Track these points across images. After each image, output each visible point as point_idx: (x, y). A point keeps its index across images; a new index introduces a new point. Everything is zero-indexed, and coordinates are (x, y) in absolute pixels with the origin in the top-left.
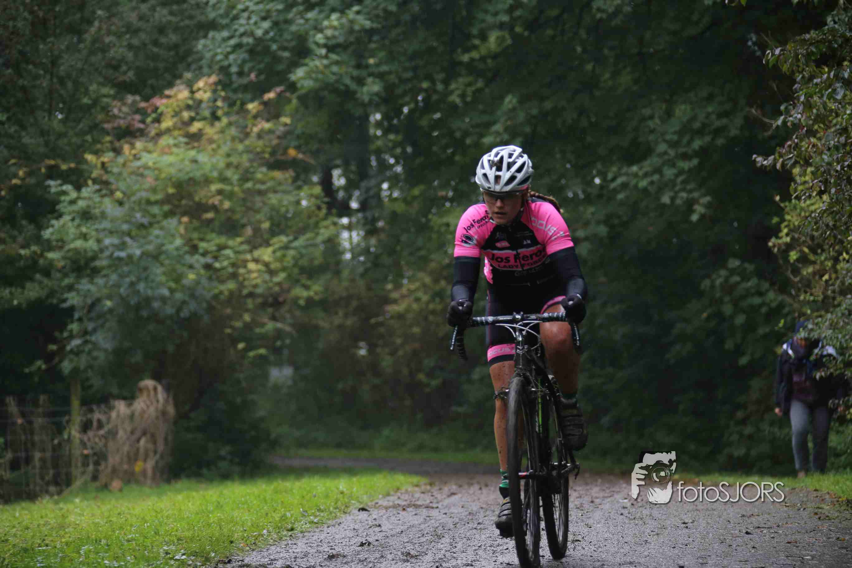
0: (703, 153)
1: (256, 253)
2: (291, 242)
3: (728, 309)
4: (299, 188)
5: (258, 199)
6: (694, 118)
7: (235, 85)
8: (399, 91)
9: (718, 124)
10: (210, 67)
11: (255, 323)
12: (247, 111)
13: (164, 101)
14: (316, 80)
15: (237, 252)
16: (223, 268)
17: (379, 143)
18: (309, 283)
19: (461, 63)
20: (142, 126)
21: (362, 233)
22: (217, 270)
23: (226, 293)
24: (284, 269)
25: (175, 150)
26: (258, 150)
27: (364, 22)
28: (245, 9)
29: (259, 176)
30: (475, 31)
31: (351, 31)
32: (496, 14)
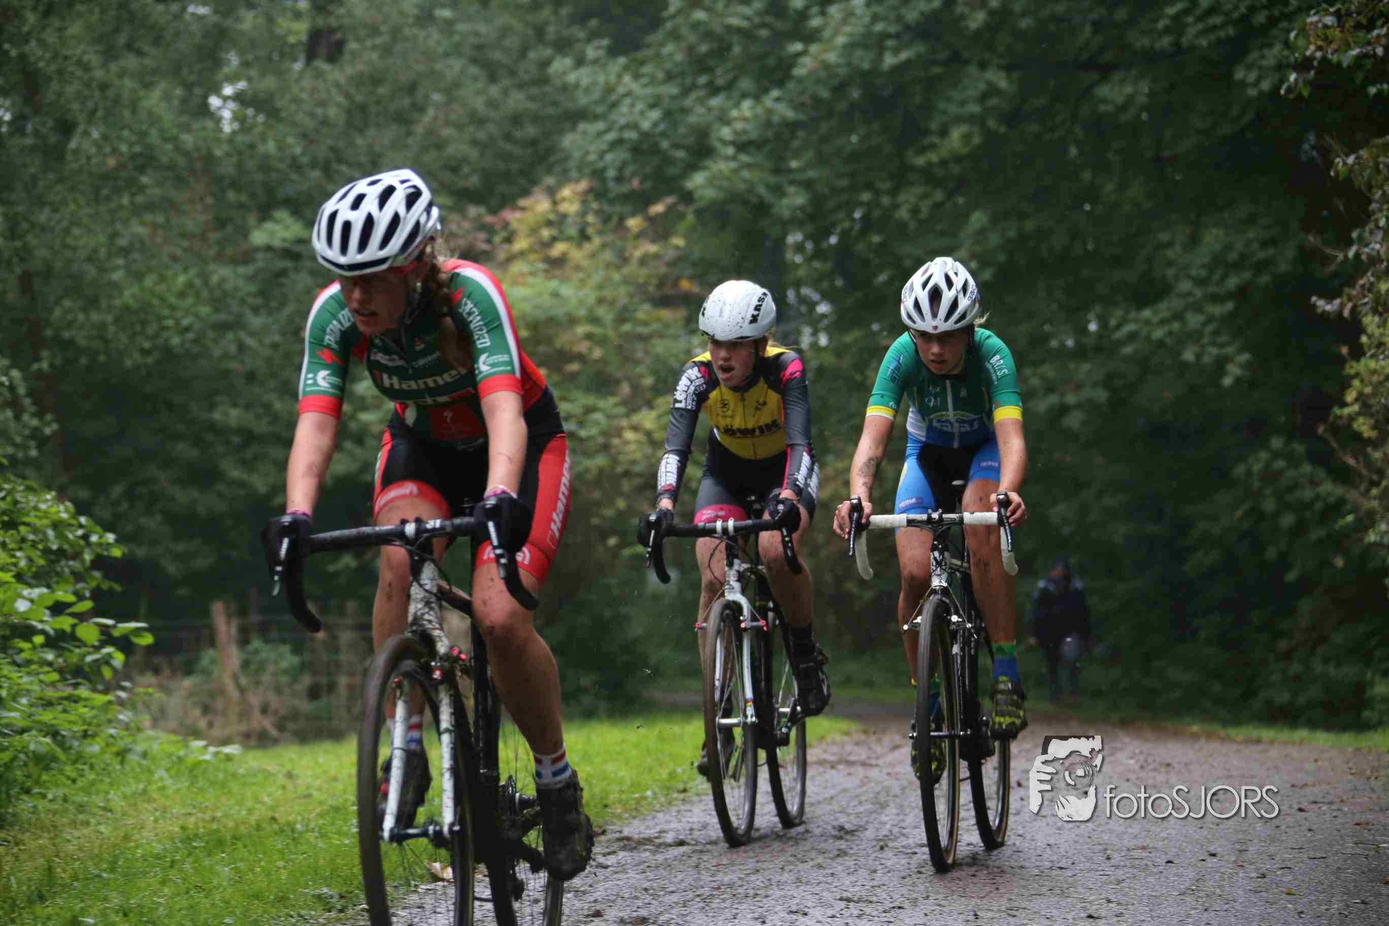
0: (1241, 294)
1: (636, 418)
3: (1269, 505)
5: (639, 347)
6: (1228, 247)
7: (612, 195)
8: (831, 204)
9: (1262, 255)
10: (580, 169)
11: (629, 512)
12: (627, 229)
13: (518, 215)
14: (719, 188)
15: (610, 417)
16: (590, 438)
17: (801, 273)
19: (913, 168)
20: (486, 247)
22: (582, 440)
23: (595, 472)
25: (530, 280)
26: (641, 281)
27: (786, 112)
28: (628, 94)
29: (641, 315)
30: (934, 125)
31: (768, 124)
32: (963, 103)
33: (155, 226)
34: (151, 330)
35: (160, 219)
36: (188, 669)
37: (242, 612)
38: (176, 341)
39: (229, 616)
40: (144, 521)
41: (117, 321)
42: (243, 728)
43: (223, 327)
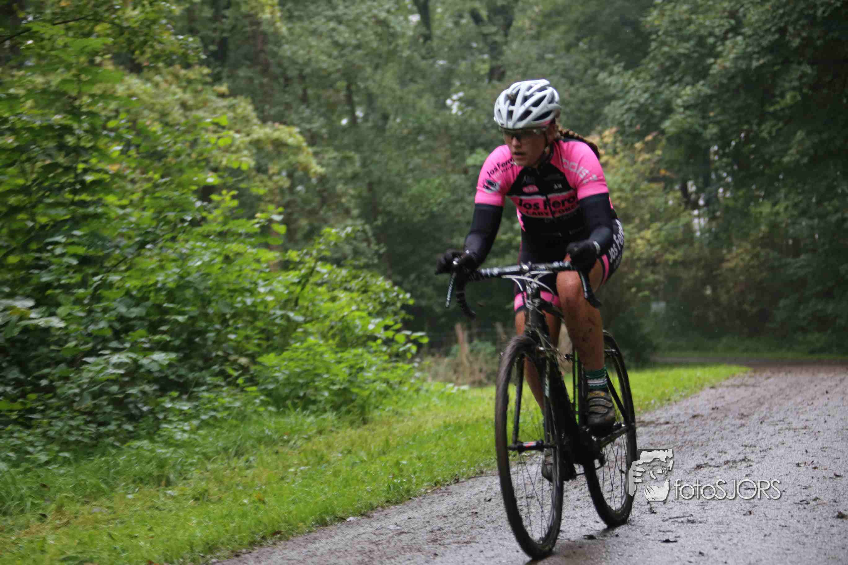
2: (662, 226)
4: (668, 193)
5: (642, 201)
7: (628, 133)
8: (729, 132)
10: (612, 122)
11: (641, 276)
12: (635, 149)
14: (677, 127)
17: (717, 164)
18: (674, 250)
19: (769, 113)
21: (707, 219)
24: (659, 243)
26: (642, 171)
27: (706, 90)
28: (633, 87)
29: (642, 187)
30: (777, 92)
31: (699, 96)
32: (791, 81)
33: (425, 159)
34: (425, 204)
35: (426, 155)
36: (447, 354)
37: (469, 328)
38: (435, 209)
39: (464, 330)
40: (426, 289)
41: (410, 201)
42: (471, 379)
43: (456, 202)
